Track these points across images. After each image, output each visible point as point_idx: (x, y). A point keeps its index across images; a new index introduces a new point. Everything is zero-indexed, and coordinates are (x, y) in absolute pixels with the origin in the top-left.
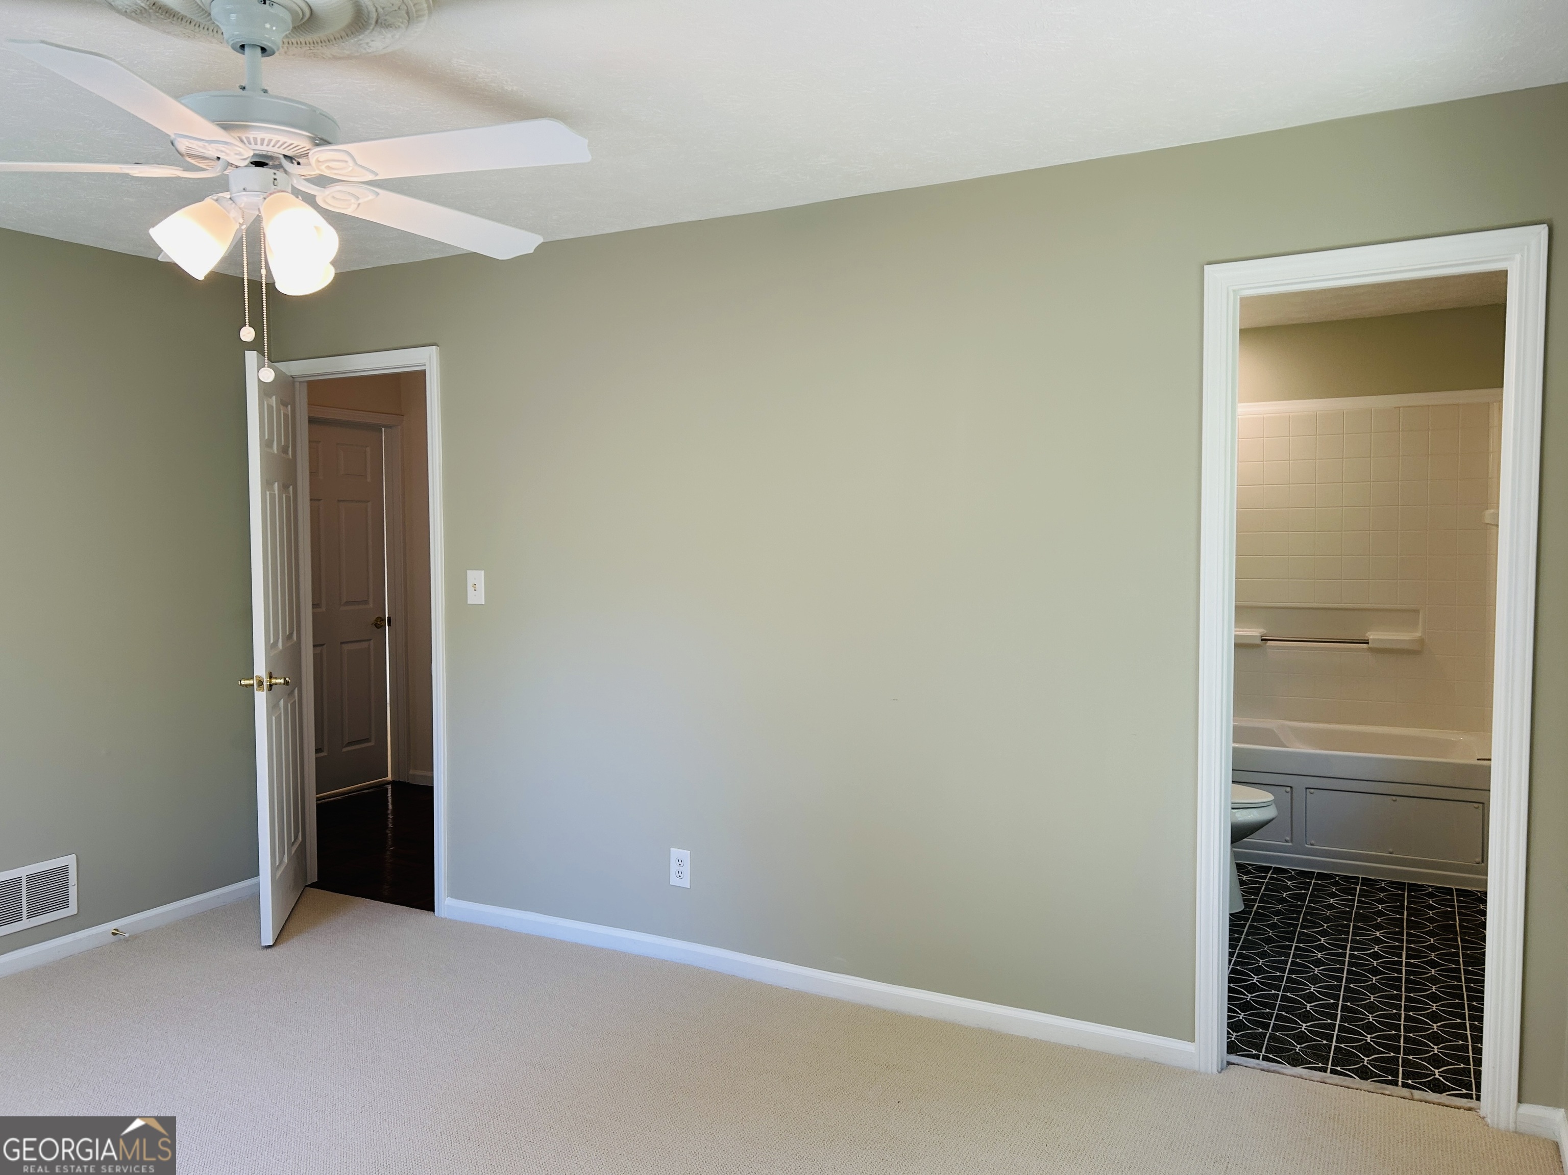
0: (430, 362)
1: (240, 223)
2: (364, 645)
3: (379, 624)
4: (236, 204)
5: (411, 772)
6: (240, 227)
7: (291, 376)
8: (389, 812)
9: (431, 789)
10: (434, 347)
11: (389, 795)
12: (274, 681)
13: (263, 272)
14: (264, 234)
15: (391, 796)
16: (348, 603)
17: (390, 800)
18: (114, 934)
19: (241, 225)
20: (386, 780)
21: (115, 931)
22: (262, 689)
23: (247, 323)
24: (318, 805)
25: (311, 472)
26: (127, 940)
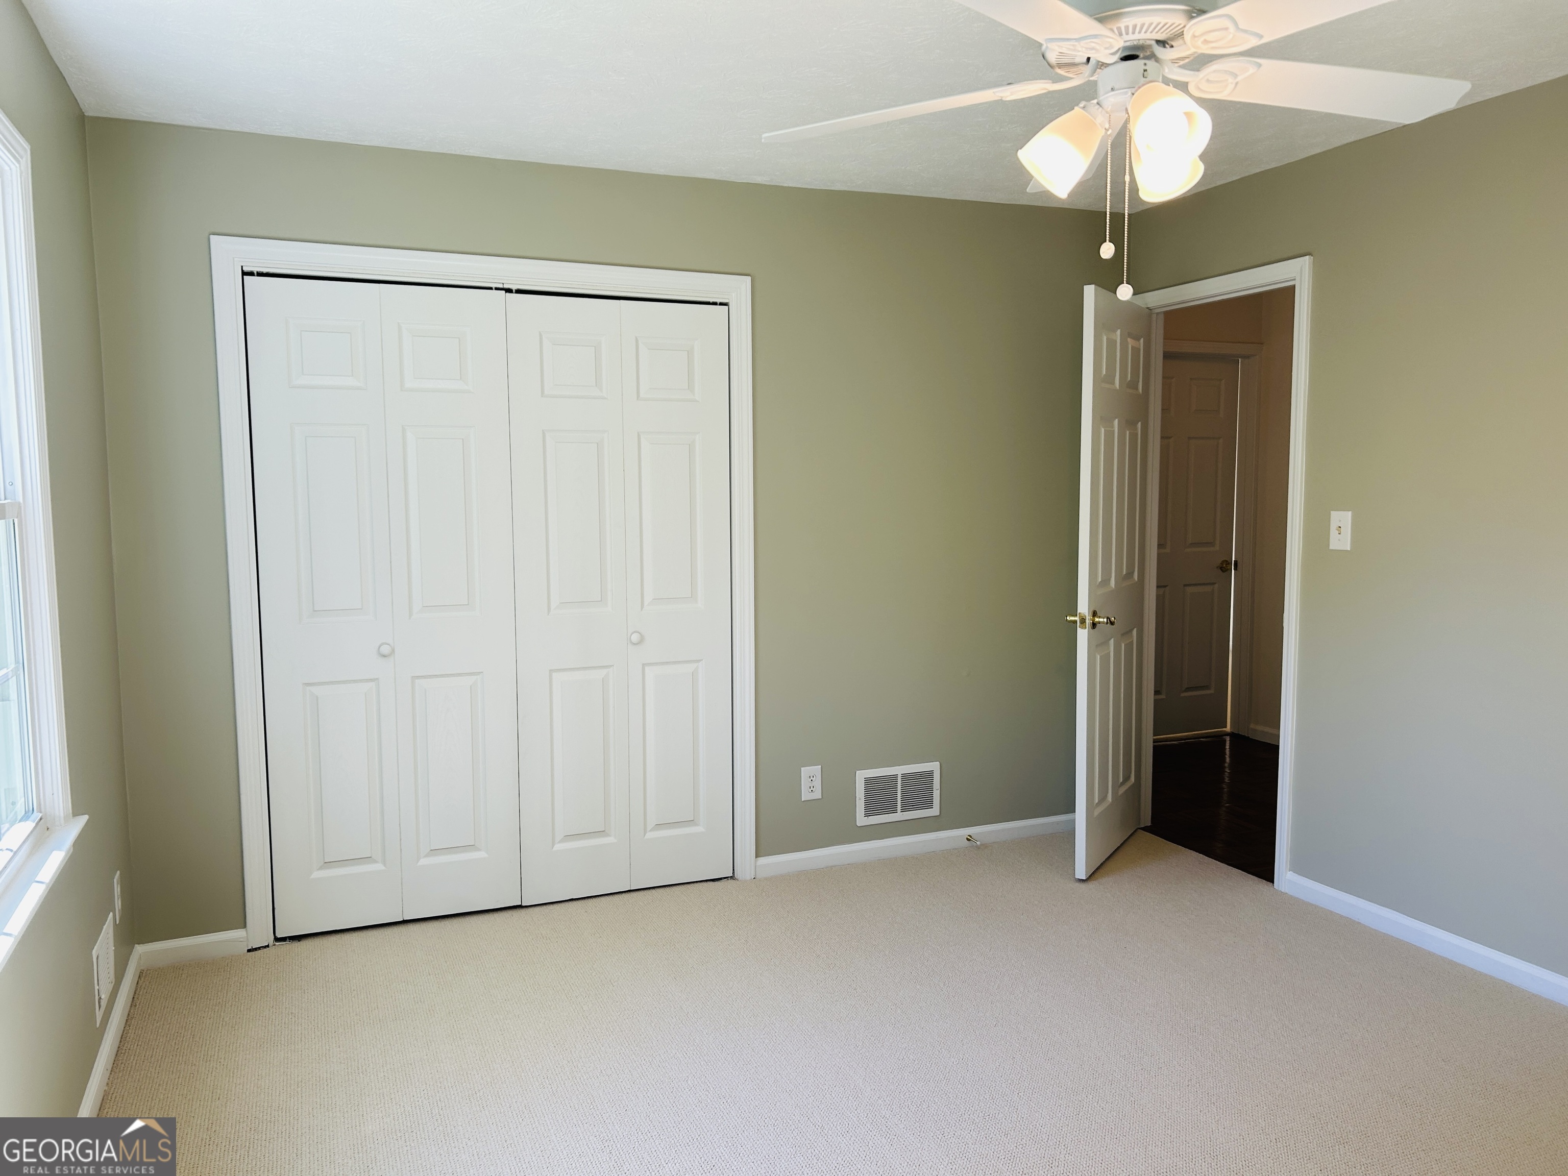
0: (1301, 276)
1: (1105, 129)
2: (1208, 589)
3: (1224, 567)
4: (1103, 108)
5: (1252, 726)
6: (1106, 133)
7: (1148, 308)
8: (1226, 765)
9: (1276, 748)
10: (1307, 257)
11: (1227, 747)
12: (1097, 620)
13: (1127, 178)
14: (1130, 137)
15: (1229, 748)
16: (1193, 545)
17: (1228, 752)
18: (968, 839)
19: (1107, 130)
20: (1225, 731)
21: (969, 837)
22: (1084, 626)
23: (1108, 239)
24: (1154, 747)
25: (1163, 410)
26: (978, 847)
